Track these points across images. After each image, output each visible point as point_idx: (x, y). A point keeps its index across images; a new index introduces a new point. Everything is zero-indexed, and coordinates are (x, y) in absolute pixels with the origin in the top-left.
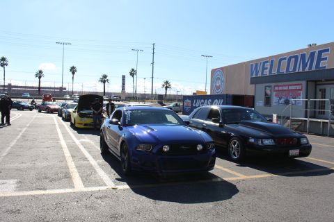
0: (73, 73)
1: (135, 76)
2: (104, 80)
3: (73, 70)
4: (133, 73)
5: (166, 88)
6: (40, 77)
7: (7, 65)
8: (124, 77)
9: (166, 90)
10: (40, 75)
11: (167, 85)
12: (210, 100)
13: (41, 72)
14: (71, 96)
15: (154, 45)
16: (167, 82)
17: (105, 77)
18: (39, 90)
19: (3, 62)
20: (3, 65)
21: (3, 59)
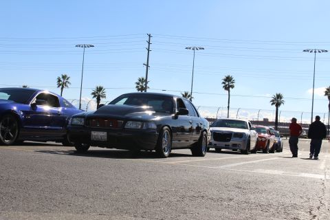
6: (278, 105)
7: (232, 87)
10: (277, 101)
13: (279, 96)
18: (277, 127)
19: (228, 83)
20: (227, 88)
21: (228, 79)
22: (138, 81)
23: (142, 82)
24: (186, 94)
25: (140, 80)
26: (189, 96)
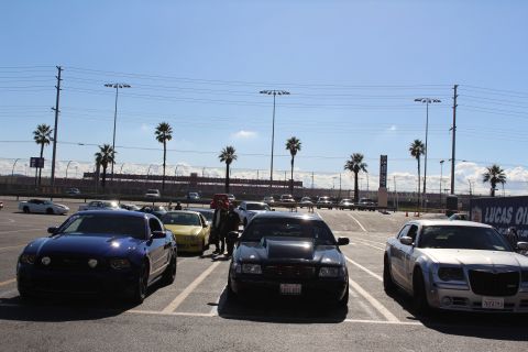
0: (293, 153)
1: (422, 157)
2: (356, 165)
3: (293, 146)
4: (418, 150)
5: (494, 182)
6: (229, 162)
7: (169, 137)
8: (384, 159)
9: (494, 186)
10: (228, 156)
11: (495, 176)
12: (511, 209)
13: (230, 150)
14: (276, 198)
15: (456, 86)
16: (495, 170)
17: (358, 158)
18: (227, 186)
19: (163, 133)
20: (162, 139)
21: (164, 128)
22: (37, 130)
23: (44, 131)
24: (106, 147)
25: (40, 128)
26: (110, 150)
